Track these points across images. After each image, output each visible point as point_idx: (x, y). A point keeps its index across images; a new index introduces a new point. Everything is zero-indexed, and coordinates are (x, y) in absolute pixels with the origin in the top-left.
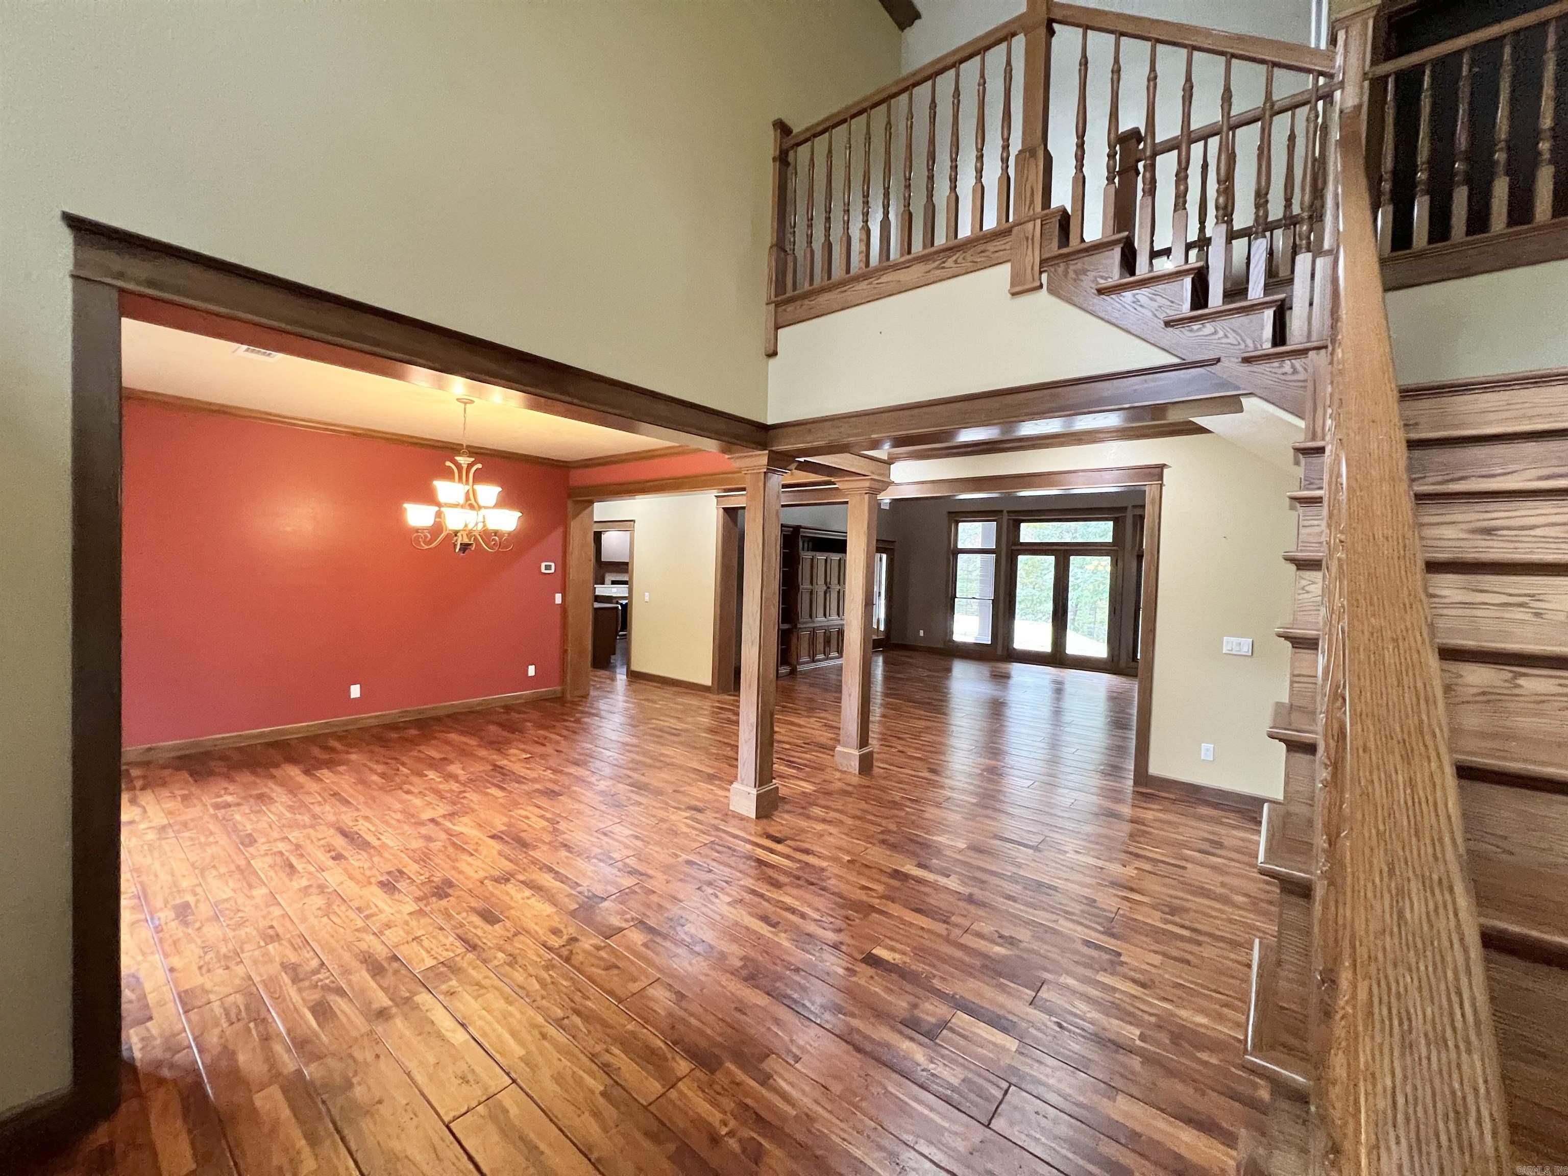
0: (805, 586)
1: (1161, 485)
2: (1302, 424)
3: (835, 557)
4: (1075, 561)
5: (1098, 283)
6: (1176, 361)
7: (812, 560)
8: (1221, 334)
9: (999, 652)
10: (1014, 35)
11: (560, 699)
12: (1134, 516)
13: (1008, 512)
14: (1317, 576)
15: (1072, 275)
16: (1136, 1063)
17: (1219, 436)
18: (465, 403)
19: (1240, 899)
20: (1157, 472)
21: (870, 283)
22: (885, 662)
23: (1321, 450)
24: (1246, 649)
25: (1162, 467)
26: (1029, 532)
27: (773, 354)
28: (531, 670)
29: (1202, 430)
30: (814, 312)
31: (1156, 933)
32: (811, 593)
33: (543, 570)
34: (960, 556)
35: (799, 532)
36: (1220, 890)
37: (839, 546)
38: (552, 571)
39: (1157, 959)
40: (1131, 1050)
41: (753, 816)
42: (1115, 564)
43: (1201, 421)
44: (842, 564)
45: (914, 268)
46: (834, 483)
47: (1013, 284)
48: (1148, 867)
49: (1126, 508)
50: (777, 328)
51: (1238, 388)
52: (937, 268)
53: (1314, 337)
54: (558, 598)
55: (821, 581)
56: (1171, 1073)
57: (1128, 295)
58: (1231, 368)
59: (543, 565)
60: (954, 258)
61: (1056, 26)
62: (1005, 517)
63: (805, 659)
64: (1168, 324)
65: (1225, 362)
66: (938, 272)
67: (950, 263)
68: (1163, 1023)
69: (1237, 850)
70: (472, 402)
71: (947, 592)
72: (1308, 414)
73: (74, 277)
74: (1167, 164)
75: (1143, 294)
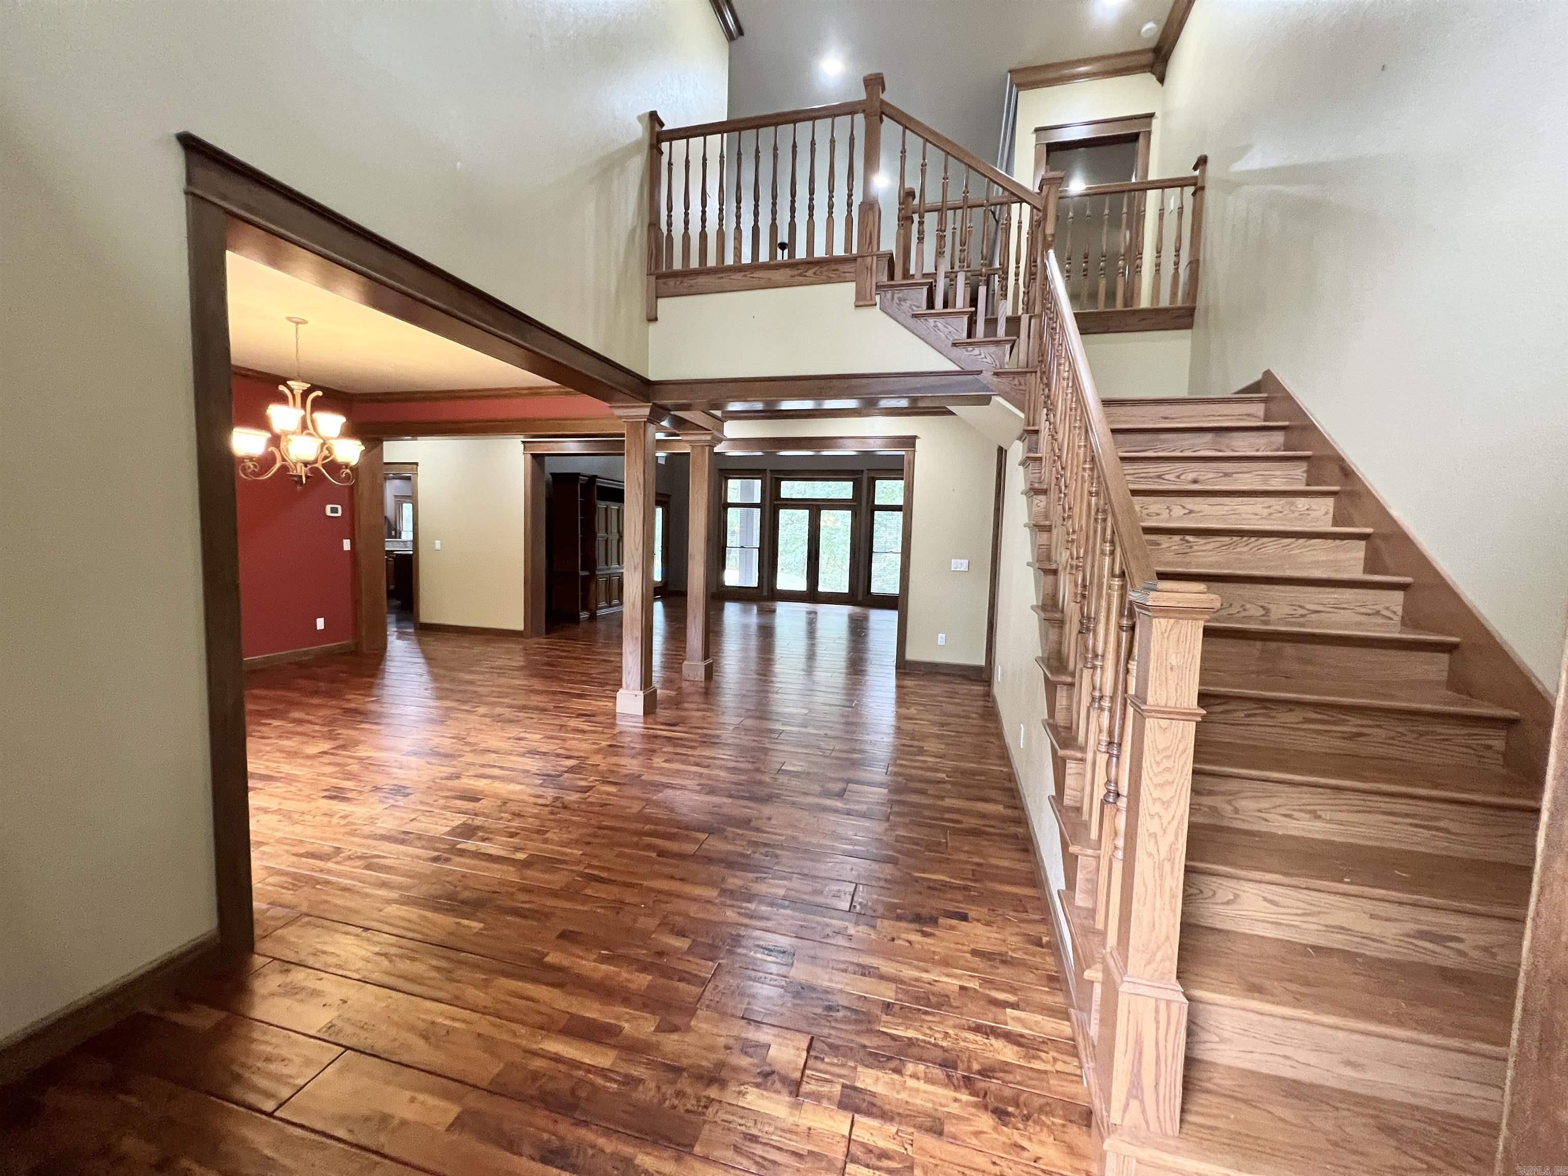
0: (601, 534)
1: (914, 451)
2: (1022, 415)
3: (614, 507)
4: (825, 514)
5: (913, 310)
6: (958, 369)
7: (606, 509)
8: (983, 356)
9: (765, 593)
10: (856, 113)
11: (355, 652)
12: (869, 478)
13: (771, 471)
14: (1043, 498)
15: (896, 300)
16: (949, 787)
17: (961, 418)
18: (297, 323)
19: (974, 716)
20: (909, 442)
21: (745, 276)
22: (665, 606)
23: (1037, 432)
24: (964, 568)
25: (915, 437)
26: (789, 489)
27: (653, 319)
28: (320, 623)
29: (952, 413)
30: (693, 290)
31: (938, 736)
32: (607, 541)
33: (329, 513)
34: (729, 509)
35: (595, 481)
36: (964, 713)
37: (617, 495)
38: (339, 514)
39: (943, 746)
40: (944, 782)
41: (642, 714)
42: (854, 516)
43: (951, 408)
44: (620, 513)
45: (782, 271)
46: (678, 435)
47: (857, 299)
48: (922, 708)
49: (862, 471)
50: (657, 297)
51: (992, 391)
52: (800, 275)
53: (1030, 365)
54: (347, 545)
55: (615, 530)
56: (967, 786)
57: (931, 321)
58: (987, 377)
59: (328, 508)
60: (814, 270)
61: (884, 116)
62: (768, 475)
63: (603, 604)
64: (954, 345)
65: (985, 374)
66: (801, 278)
67: (810, 273)
68: (956, 770)
69: (965, 694)
70: (305, 322)
71: (719, 542)
72: (1027, 411)
73: (187, 193)
74: (931, 219)
75: (940, 322)
